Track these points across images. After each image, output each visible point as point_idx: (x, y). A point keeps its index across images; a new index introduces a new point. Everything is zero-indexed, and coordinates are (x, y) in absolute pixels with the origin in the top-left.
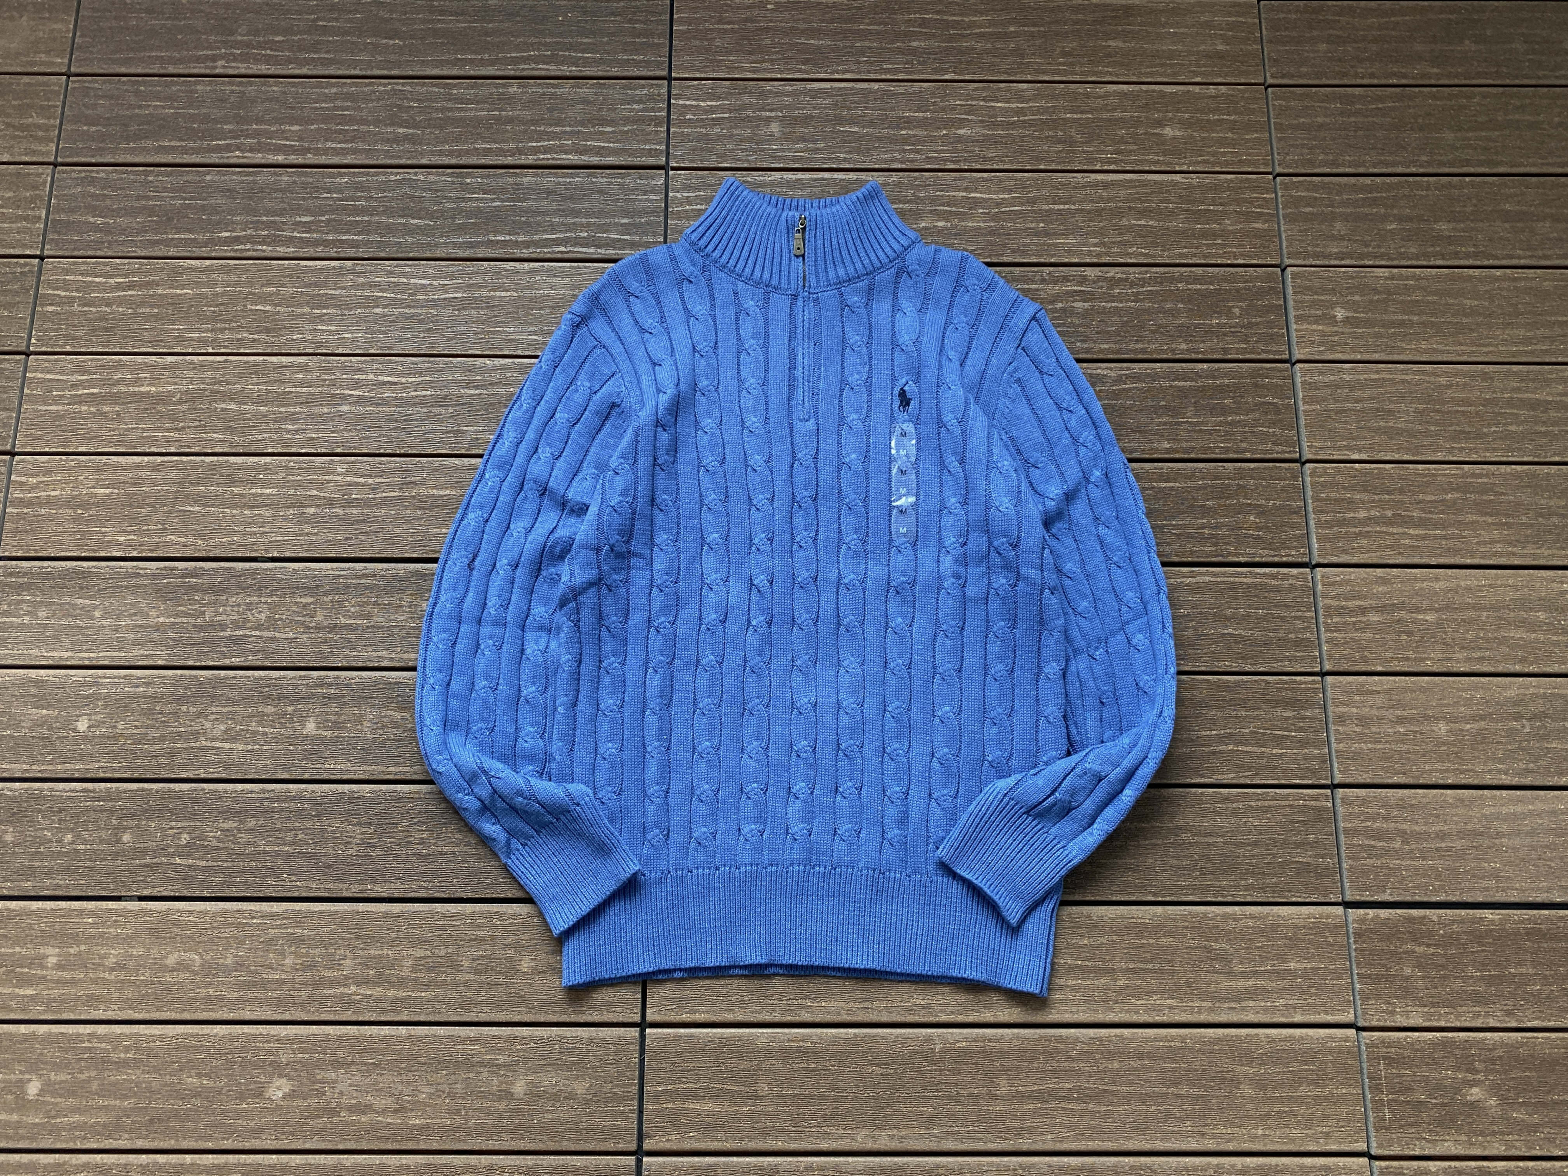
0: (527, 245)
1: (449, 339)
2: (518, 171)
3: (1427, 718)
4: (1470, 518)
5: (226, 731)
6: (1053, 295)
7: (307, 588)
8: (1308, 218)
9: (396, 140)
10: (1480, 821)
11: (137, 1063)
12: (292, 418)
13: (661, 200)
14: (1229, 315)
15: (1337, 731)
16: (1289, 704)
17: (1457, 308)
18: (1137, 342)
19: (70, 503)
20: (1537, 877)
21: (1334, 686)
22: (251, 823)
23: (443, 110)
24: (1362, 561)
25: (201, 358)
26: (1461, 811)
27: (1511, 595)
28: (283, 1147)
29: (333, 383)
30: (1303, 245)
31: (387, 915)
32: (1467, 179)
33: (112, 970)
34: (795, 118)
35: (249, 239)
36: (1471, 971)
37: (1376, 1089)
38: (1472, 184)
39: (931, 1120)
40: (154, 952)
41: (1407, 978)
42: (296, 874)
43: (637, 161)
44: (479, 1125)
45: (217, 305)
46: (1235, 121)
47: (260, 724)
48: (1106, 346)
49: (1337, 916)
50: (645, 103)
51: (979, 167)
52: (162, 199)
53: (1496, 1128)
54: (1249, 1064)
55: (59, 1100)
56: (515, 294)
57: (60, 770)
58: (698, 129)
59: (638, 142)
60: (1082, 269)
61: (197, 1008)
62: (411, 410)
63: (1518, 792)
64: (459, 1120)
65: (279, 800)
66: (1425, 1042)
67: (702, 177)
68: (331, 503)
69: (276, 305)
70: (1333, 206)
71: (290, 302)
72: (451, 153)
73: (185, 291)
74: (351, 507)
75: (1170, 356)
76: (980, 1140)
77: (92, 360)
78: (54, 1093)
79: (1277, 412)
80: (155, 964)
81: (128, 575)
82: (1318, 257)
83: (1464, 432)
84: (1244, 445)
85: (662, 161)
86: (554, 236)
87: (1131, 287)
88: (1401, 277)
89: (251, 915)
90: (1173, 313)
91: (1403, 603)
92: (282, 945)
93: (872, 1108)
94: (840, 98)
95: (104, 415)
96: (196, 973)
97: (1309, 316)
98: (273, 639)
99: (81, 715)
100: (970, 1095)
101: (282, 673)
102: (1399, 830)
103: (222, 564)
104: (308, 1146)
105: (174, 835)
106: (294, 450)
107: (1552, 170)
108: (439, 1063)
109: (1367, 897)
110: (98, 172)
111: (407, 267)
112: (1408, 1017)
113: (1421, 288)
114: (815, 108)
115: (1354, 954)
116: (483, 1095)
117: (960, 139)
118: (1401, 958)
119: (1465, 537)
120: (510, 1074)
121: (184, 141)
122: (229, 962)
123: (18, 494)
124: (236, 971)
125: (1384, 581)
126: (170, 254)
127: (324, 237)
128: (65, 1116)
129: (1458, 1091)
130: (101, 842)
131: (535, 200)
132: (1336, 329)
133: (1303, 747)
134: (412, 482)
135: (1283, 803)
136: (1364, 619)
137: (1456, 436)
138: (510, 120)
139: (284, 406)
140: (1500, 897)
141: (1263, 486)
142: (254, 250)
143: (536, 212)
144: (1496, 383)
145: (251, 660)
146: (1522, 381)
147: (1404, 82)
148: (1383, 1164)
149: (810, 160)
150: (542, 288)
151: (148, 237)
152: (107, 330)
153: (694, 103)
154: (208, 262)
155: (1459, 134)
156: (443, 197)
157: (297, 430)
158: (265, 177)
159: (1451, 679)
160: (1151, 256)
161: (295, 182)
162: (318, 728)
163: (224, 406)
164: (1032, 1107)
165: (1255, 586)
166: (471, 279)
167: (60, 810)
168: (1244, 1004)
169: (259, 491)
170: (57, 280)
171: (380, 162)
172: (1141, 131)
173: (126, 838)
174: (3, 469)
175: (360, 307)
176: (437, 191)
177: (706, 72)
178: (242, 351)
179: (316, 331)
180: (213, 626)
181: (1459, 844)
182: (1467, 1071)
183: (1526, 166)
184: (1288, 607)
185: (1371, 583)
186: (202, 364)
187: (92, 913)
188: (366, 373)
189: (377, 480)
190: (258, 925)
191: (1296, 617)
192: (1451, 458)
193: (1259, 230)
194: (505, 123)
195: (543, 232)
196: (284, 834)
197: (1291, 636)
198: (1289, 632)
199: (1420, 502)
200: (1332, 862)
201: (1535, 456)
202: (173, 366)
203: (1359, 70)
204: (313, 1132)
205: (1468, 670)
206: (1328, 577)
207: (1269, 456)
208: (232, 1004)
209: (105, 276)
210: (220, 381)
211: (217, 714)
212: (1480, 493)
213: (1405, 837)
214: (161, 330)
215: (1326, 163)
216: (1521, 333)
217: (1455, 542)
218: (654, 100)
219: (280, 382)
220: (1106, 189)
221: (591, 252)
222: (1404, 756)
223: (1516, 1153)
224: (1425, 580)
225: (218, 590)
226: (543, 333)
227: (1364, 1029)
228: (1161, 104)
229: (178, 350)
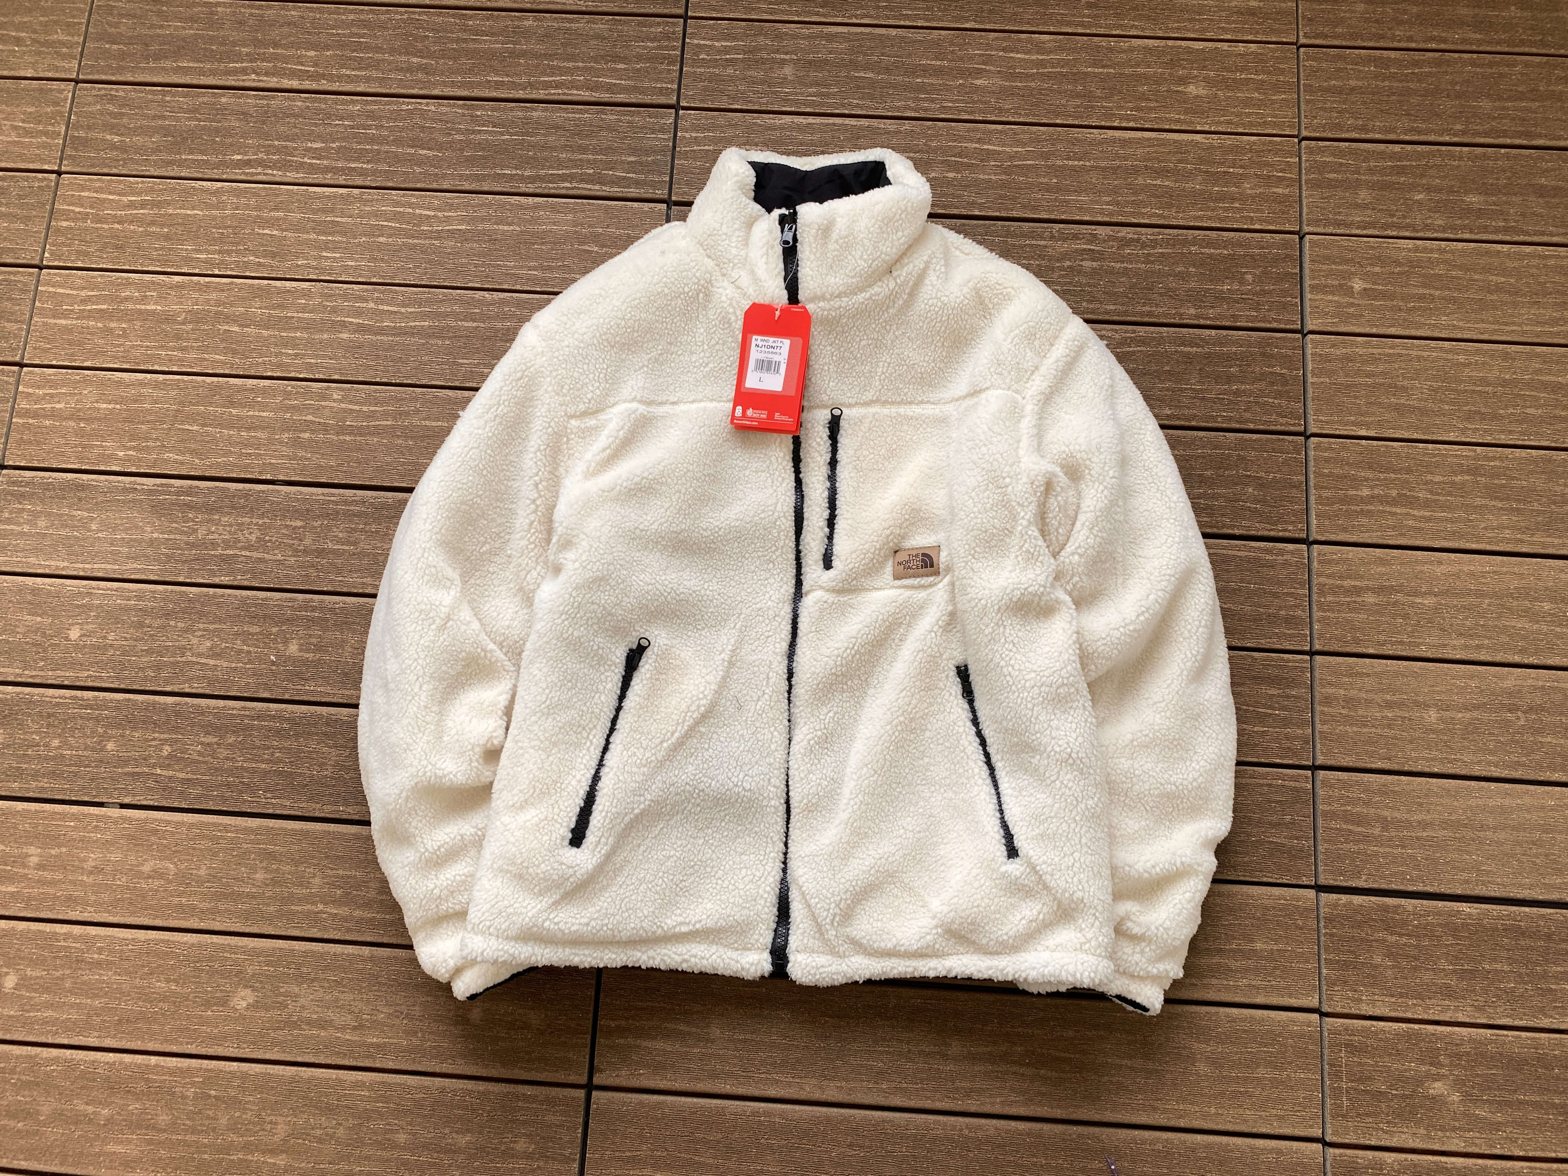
0: (532, 179)
1: (450, 270)
2: (528, 105)
3: (1417, 704)
4: (1479, 501)
5: (211, 649)
6: (1061, 253)
7: (297, 511)
8: (1332, 185)
9: (410, 69)
10: (1465, 812)
11: (109, 964)
12: (291, 343)
13: (668, 140)
14: (1242, 282)
15: (1322, 712)
16: (1273, 681)
17: (1481, 284)
18: (1144, 304)
19: (74, 416)
20: (1520, 874)
21: (1323, 666)
22: (231, 740)
23: (458, 40)
24: (1361, 540)
25: (207, 279)
26: (1445, 801)
27: (1515, 583)
28: (245, 1056)
29: (334, 310)
30: (1325, 212)
32: (1503, 151)
33: (91, 873)
34: (810, 63)
35: (260, 163)
36: (1443, 964)
37: (1337, 1076)
38: (1508, 157)
39: (880, 1075)
40: (132, 859)
41: (1376, 967)
42: (272, 792)
43: (647, 100)
44: (435, 1047)
45: (226, 228)
46: (1263, 81)
47: (244, 642)
48: (1112, 307)
49: (1308, 899)
50: (659, 41)
51: (994, 118)
52: (178, 119)
53: (1457, 1124)
54: (1207, 1042)
55: (33, 994)
56: (518, 229)
57: (51, 676)
58: (711, 70)
59: (650, 80)
60: (1093, 227)
61: (169, 915)
62: (409, 340)
63: (1507, 786)
64: (415, 1041)
65: (259, 717)
66: (1389, 1032)
67: (713, 117)
68: (326, 428)
69: (283, 230)
70: (1359, 173)
71: (298, 228)
72: (463, 85)
73: (196, 212)
74: (344, 434)
75: (1177, 321)
76: (928, 1098)
77: (101, 276)
78: (29, 988)
79: (1285, 383)
80: (132, 870)
81: (125, 490)
82: (1339, 225)
83: (1479, 413)
84: (1247, 415)
85: (673, 100)
86: (560, 172)
87: (1142, 248)
88: (1425, 250)
89: (226, 828)
90: (1183, 277)
91: (1402, 585)
92: (254, 859)
93: (823, 1059)
94: (856, 44)
95: (111, 331)
96: (170, 882)
97: (1325, 286)
98: (261, 561)
99: (73, 624)
100: (921, 1052)
101: (269, 594)
102: (1379, 816)
103: (217, 484)
104: (267, 1056)
105: (156, 746)
106: (292, 375)
108: (399, 985)
109: (1341, 882)
110: (117, 90)
111: (413, 198)
112: (1374, 1006)
113: (1445, 261)
114: (830, 53)
115: (1322, 938)
116: (439, 1019)
117: (976, 89)
118: (1371, 946)
119: (1471, 521)
121: (201, 62)
122: (202, 872)
123: (23, 404)
124: (209, 882)
125: (1382, 562)
126: (183, 174)
127: (334, 164)
128: (38, 1011)
129: (1419, 1083)
130: (85, 749)
131: (544, 135)
132: (1352, 300)
133: (1286, 726)
134: (405, 412)
135: (1261, 781)
136: (1359, 599)
137: (1470, 417)
138: (523, 54)
139: (285, 330)
140: (1480, 891)
141: (1264, 459)
142: (264, 174)
143: (544, 148)
144: (1517, 364)
145: (240, 580)
146: (1545, 362)
147: (1443, 46)
148: (1338, 1151)
149: (822, 104)
150: (545, 224)
151: (164, 156)
152: (117, 247)
153: (707, 43)
154: (219, 184)
155: (1497, 104)
156: (452, 129)
157: (296, 355)
158: (278, 101)
159: (1446, 665)
160: (1165, 218)
161: (307, 108)
162: (301, 650)
163: (226, 328)
164: (983, 1068)
165: (1249, 560)
166: (475, 211)
167: (49, 716)
168: (1206, 981)
169: (257, 413)
170: (73, 196)
171: (392, 91)
172: (1163, 88)
173: (110, 746)
174: (11, 380)
175: (365, 235)
176: (447, 122)
177: (722, 12)
178: (247, 274)
179: (321, 257)
180: (203, 544)
181: (1441, 834)
182: (1431, 1064)
184: (1280, 583)
185: (1370, 563)
186: (207, 285)
187: (75, 817)
188: (367, 301)
189: (372, 408)
190: (232, 839)
191: (1288, 594)
192: (1464, 440)
193: (1279, 195)
194: (518, 56)
195: (550, 168)
196: (261, 752)
197: (1283, 613)
198: (1280, 608)
199: (1426, 483)
200: (1307, 844)
201: (1552, 441)
202: (180, 286)
203: (1398, 33)
204: (274, 1044)
205: (1464, 657)
206: (1325, 555)
207: (1273, 428)
208: (203, 914)
209: (119, 195)
210: (224, 303)
211: (205, 630)
212: (1492, 476)
213: (1385, 824)
214: (170, 249)
215: (1355, 129)
216: (1549, 313)
217: (1462, 525)
218: (669, 38)
219: (281, 306)
220: (1122, 147)
221: (596, 189)
222: (1391, 741)
223: (1476, 1150)
224: (1426, 563)
225: (210, 509)
226: (543, 269)
227: (1328, 1015)
228: (1187, 60)
229: (185, 270)
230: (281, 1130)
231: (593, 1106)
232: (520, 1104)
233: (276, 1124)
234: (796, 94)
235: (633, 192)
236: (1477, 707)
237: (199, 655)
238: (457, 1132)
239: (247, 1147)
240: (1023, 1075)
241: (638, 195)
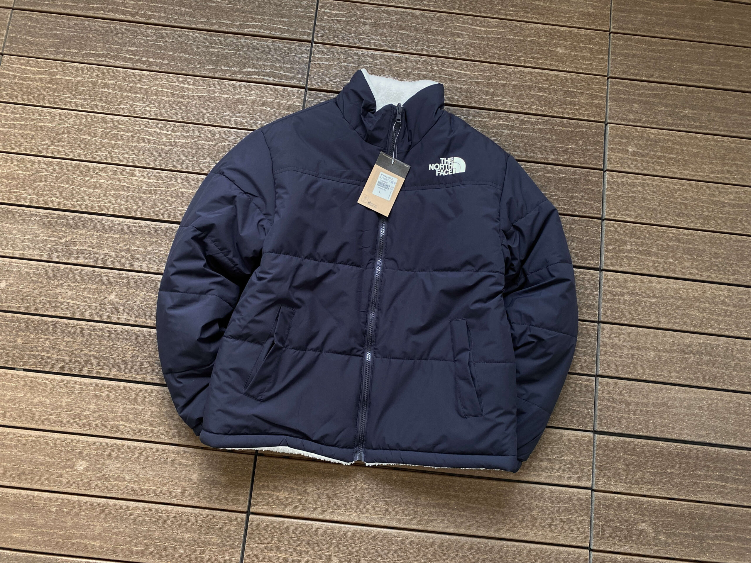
0: (240, 73)
1: (197, 115)
2: (239, 36)
3: (646, 348)
4: (679, 255)
5: (71, 295)
6: (493, 125)
7: (117, 230)
8: (621, 100)
9: (181, 14)
10: (663, 399)
11: (16, 447)
12: (117, 146)
13: (307, 58)
14: (577, 144)
15: (602, 350)
17: (687, 152)
18: (531, 152)
19: (6, 176)
20: (687, 429)
21: (603, 329)
22: (80, 340)
23: (205, 1)
24: (625, 270)
25: (76, 112)
26: (654, 394)
27: (693, 294)
28: (81, 493)
29: (139, 132)
30: (618, 113)
31: (141, 390)
32: (701, 89)
33: (8, 402)
34: (378, 24)
35: (104, 56)
36: (649, 469)
37: (597, 519)
38: (703, 92)
40: (28, 396)
41: (620, 469)
42: (99, 366)
43: (298, 37)
44: (174, 492)
45: (86, 87)
46: (592, 48)
47: (88, 293)
49: (590, 437)
50: (305, 9)
51: (465, 58)
52: (63, 31)
53: (651, 543)
54: (539, 501)
56: (231, 97)
58: (330, 25)
59: (299, 28)
60: (509, 114)
62: (175, 148)
63: (683, 388)
64: (165, 489)
65: (94, 330)
66: (623, 500)
67: (329, 48)
68: (132, 190)
69: (114, 90)
70: (634, 96)
71: (122, 89)
72: (207, 24)
73: (71, 78)
74: (141, 193)
75: (546, 161)
76: (408, 523)
77: (22, 107)
79: (594, 194)
80: (28, 401)
81: (30, 215)
82: (624, 120)
83: (682, 213)
84: (575, 208)
85: (310, 38)
86: (253, 70)
87: (531, 125)
88: (663, 134)
89: (76, 383)
90: (550, 140)
91: (642, 292)
92: (89, 398)
93: (360, 503)
94: (400, 16)
95: (26, 135)
96: (47, 408)
97: (616, 149)
98: (98, 253)
99: (2, 280)
100: (407, 502)
101: (101, 270)
102: (624, 400)
103: (77, 214)
104: (93, 493)
105: (42, 341)
106: (117, 162)
107: (743, 89)
108: (158, 461)
109: (605, 429)
111: (180, 78)
112: (616, 487)
113: (672, 141)
114: (388, 20)
115: (595, 455)
116: (178, 478)
117: (457, 43)
118: (617, 460)
119: (675, 264)
120: (191, 470)
122: (63, 404)
124: (66, 408)
125: (633, 281)
126: (65, 59)
127: (141, 59)
129: (635, 523)
130: (7, 341)
131: (246, 51)
132: (627, 156)
133: (584, 356)
134: (172, 184)
136: (622, 298)
137: (678, 215)
138: (238, 10)
139: (113, 140)
140: (668, 436)
141: (582, 229)
142: (106, 61)
143: (246, 57)
144: (701, 191)
145: (87, 262)
146: (714, 191)
147: (677, 37)
148: (596, 553)
149: (383, 45)
150: (245, 95)
151: (54, 49)
152: (30, 93)
153: (329, 11)
154: (83, 65)
155: (701, 67)
156: (201, 45)
157: (119, 153)
158: (114, 25)
159: (659, 331)
160: (543, 111)
161: (129, 30)
162: (116, 298)
163: (84, 137)
164: (435, 510)
166: (211, 87)
168: (541, 473)
169: (98, 180)
170: (9, 66)
171: (172, 24)
172: (546, 48)
173: (19, 340)
175: (156, 95)
176: (198, 42)
178: (96, 111)
179: (133, 105)
180: (69, 244)
181: (652, 409)
182: (641, 515)
183: (731, 86)
184: (586, 289)
185: (628, 281)
186: (75, 115)
188: (155, 128)
189: (155, 181)
190: (79, 388)
191: (589, 294)
192: (674, 225)
193: (597, 104)
194: (235, 11)
195: (248, 68)
196: (95, 346)
197: (586, 302)
198: (586, 300)
199: (656, 245)
200: (591, 411)
201: (715, 228)
202: (61, 115)
203: (656, 29)
204: (96, 487)
205: (668, 327)
206: (608, 276)
207: (587, 215)
208: (63, 424)
209: (32, 67)
210: (84, 125)
211: (68, 286)
212: (686, 243)
213: (627, 403)
214: (57, 96)
215: (634, 74)
216: (717, 168)
217: (671, 266)
218: (310, 8)
219: (113, 128)
220: (525, 76)
221: (270, 79)
222: (632, 365)
223: (659, 555)
224: (654, 282)
225: (74, 227)
226: (243, 117)
227: (595, 491)
228: (557, 36)
229: (64, 107)
230: (98, 529)
231: (250, 522)
232: (215, 520)
233: (95, 526)
234: (370, 39)
235: (289, 82)
236: (672, 351)
237: (65, 298)
238: (183, 533)
239: (81, 537)
240: (453, 514)
241: (291, 84)
